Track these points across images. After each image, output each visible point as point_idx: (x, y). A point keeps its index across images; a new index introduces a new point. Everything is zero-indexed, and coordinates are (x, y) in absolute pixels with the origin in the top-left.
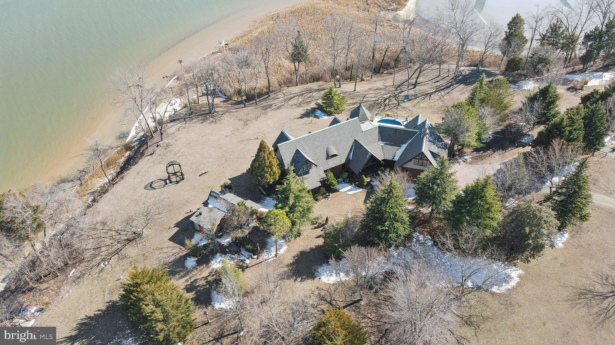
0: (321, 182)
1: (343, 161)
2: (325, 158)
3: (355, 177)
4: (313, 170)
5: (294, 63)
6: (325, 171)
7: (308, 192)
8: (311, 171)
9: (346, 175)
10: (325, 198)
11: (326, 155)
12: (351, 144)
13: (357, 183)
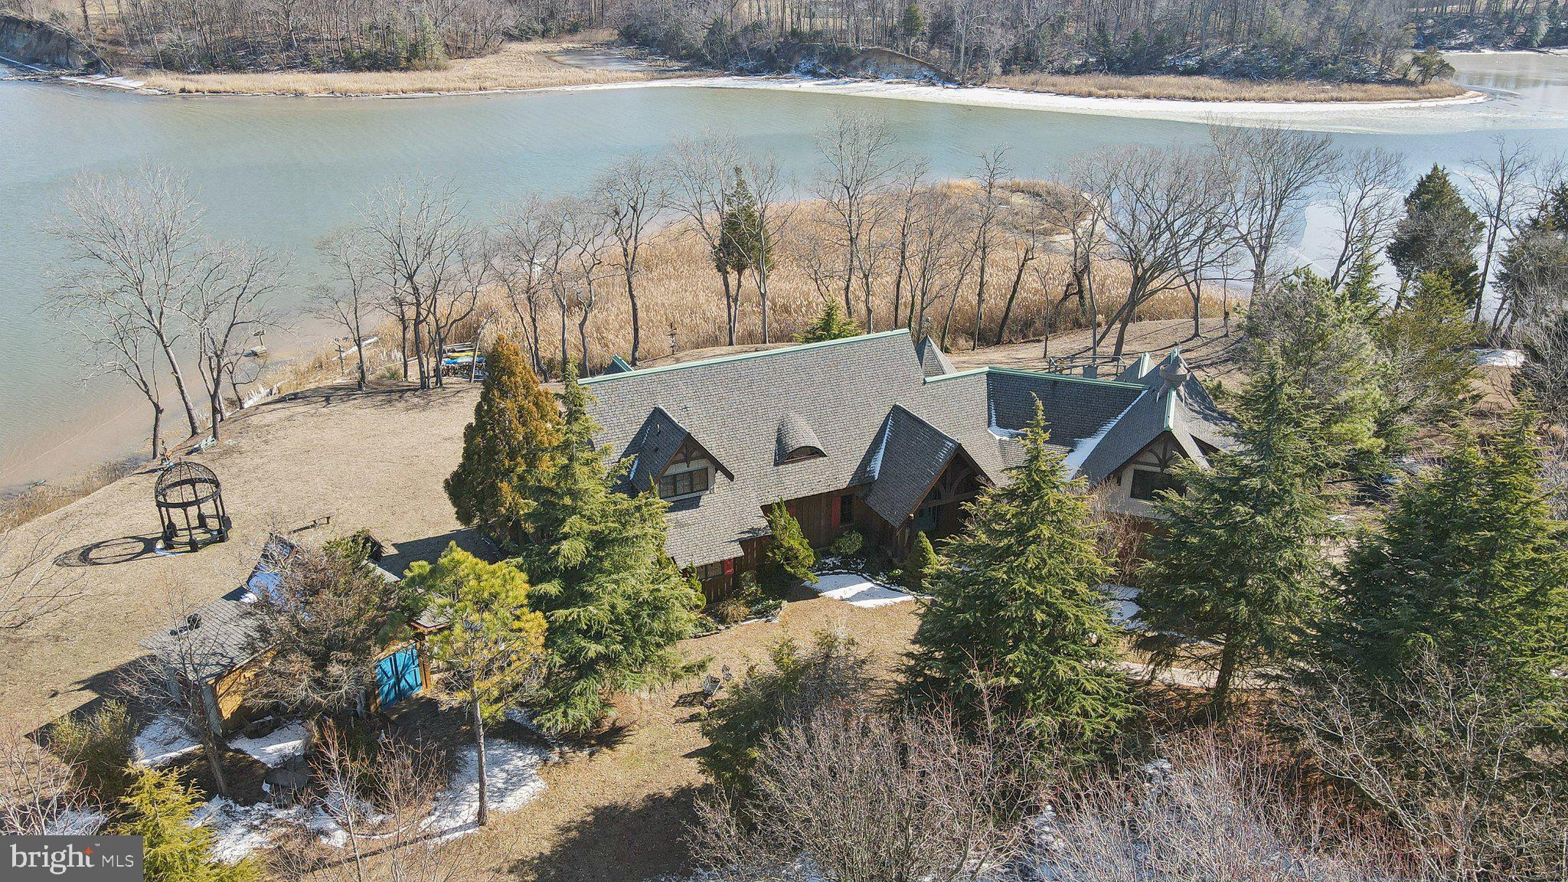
0: (743, 543)
1: (843, 481)
2: (770, 457)
3: (890, 554)
4: (718, 497)
5: (725, 273)
6: (767, 509)
7: (685, 573)
8: (705, 499)
9: (853, 542)
10: (760, 614)
11: (773, 447)
12: (879, 420)
13: (898, 572)
